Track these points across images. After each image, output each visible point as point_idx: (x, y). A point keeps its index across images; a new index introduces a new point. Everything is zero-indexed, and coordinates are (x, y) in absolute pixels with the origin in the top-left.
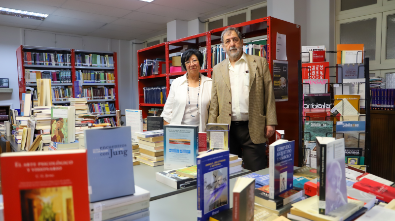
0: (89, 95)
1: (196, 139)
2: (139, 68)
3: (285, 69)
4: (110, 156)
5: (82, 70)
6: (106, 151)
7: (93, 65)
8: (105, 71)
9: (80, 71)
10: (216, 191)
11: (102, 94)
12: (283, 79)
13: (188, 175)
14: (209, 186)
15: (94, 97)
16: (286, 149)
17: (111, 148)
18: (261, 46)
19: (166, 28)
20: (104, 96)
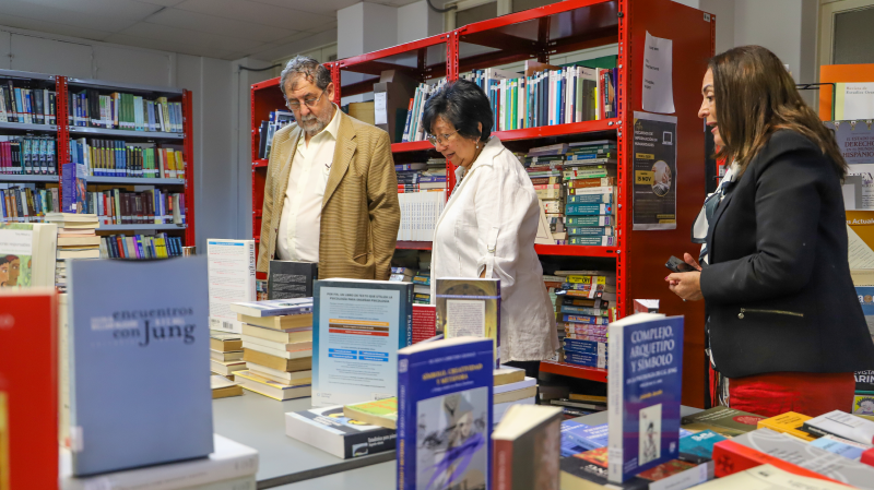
0: (109, 211)
1: (407, 319)
2: (256, 136)
3: (668, 139)
4: (142, 339)
5: (89, 137)
6: (132, 324)
7: (121, 124)
8: (159, 143)
9: (84, 139)
10: (453, 454)
11: (148, 210)
12: (661, 168)
13: (378, 418)
14: (433, 440)
15: (124, 218)
16: (659, 340)
17: (146, 317)
18: (601, 73)
19: (336, 28)
20: (154, 214)
